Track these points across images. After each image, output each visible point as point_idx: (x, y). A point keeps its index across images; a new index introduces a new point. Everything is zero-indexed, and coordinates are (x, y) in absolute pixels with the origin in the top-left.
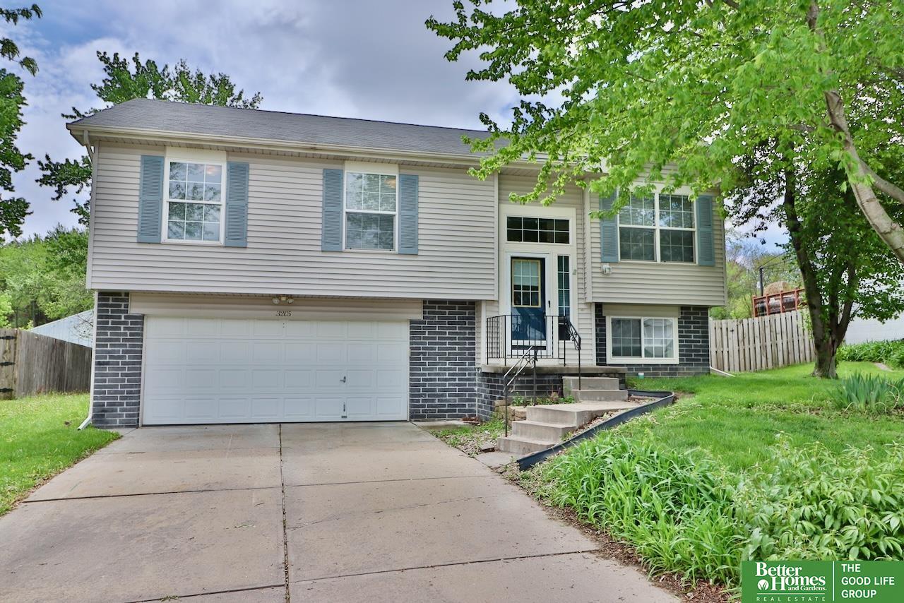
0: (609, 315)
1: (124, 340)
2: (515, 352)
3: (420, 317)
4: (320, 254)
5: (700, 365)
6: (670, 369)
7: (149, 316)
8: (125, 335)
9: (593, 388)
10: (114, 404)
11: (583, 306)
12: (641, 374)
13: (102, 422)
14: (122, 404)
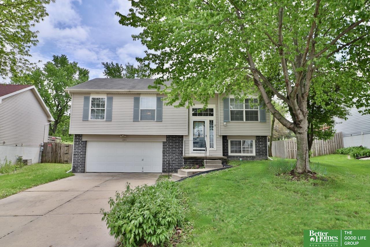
0: (230, 139)
1: (81, 148)
2: (194, 151)
3: (165, 140)
4: (133, 122)
5: (264, 156)
6: (252, 157)
7: (88, 141)
8: (81, 146)
9: (213, 164)
10: (78, 166)
11: (218, 137)
12: (241, 159)
13: (75, 171)
14: (80, 166)
